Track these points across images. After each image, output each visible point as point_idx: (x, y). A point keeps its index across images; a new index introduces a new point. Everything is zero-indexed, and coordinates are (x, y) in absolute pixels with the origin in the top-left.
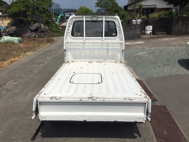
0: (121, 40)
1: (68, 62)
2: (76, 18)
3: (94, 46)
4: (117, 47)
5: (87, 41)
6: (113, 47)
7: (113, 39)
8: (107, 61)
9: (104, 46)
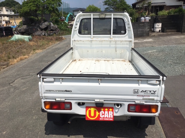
0: (130, 38)
1: (75, 60)
2: (84, 15)
3: (102, 44)
4: (126, 46)
5: (94, 39)
6: (121, 46)
7: (122, 37)
8: (115, 60)
9: (112, 44)
